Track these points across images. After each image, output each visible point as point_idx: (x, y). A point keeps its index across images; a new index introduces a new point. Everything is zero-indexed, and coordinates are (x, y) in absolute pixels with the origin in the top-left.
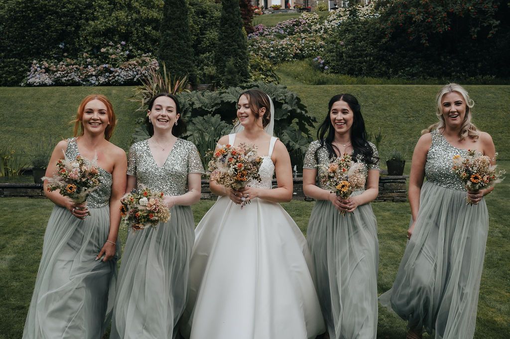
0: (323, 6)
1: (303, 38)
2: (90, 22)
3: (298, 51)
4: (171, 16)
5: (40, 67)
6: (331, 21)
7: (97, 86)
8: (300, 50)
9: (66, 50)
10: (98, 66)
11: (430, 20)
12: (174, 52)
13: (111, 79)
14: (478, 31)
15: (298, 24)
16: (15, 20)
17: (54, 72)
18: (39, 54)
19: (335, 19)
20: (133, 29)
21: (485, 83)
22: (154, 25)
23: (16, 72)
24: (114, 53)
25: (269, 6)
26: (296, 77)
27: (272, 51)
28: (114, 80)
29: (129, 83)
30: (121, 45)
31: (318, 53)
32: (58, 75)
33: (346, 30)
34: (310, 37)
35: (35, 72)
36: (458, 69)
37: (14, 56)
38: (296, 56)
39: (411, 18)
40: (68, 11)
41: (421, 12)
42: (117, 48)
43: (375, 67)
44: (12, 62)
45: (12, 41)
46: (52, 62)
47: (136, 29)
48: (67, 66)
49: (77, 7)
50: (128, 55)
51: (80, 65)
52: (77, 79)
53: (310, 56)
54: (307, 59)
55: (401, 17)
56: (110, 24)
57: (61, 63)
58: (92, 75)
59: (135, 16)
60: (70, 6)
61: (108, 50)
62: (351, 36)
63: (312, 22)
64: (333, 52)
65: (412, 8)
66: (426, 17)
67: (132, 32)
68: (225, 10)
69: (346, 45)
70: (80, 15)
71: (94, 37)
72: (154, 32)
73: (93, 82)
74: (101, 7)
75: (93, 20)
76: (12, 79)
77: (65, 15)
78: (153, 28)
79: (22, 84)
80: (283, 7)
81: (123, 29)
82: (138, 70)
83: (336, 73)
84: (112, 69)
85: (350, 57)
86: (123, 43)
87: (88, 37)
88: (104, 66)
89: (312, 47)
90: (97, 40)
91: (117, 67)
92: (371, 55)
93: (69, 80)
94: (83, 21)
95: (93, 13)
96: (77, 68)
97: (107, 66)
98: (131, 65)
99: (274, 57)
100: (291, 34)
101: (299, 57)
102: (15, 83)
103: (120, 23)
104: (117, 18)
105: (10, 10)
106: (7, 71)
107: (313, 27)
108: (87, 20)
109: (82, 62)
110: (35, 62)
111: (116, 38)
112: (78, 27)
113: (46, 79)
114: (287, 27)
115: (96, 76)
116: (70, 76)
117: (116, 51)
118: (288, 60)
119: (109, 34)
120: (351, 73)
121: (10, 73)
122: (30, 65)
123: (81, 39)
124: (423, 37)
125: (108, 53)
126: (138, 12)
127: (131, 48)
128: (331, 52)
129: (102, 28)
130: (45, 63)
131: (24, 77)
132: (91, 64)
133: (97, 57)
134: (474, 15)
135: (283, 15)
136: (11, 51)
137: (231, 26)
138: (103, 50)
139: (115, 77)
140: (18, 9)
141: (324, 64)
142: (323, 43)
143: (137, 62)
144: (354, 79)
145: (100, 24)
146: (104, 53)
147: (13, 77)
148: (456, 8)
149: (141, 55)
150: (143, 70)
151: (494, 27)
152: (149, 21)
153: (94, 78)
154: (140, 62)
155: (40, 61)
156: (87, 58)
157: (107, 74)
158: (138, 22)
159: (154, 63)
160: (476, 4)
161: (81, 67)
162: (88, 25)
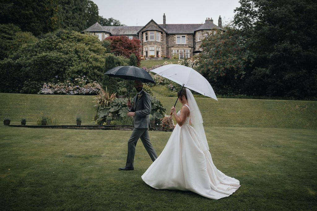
0: (176, 56)
2: (70, 67)
5: (47, 86)
7: (73, 95)
8: (163, 81)
9: (58, 79)
10: (74, 86)
11: (217, 71)
13: (79, 92)
14: (237, 76)
16: (37, 65)
17: (54, 88)
18: (47, 80)
20: (89, 71)
21: (240, 98)
22: (98, 69)
23: (35, 88)
24: (81, 81)
25: (148, 56)
26: (160, 93)
28: (81, 93)
29: (87, 94)
31: (171, 82)
32: (56, 90)
35: (45, 88)
36: (231, 91)
37: (35, 81)
38: (161, 83)
39: (209, 69)
40: (61, 62)
41: (214, 67)
42: (82, 79)
44: (34, 83)
45: (34, 74)
46: (52, 84)
47: (90, 71)
48: (60, 86)
49: (65, 60)
50: (87, 82)
51: (65, 85)
52: (64, 92)
53: (167, 83)
54: (165, 85)
55: (206, 69)
56: (79, 68)
57: (57, 84)
58: (71, 90)
59: (90, 65)
61: (78, 79)
65: (210, 66)
66: (216, 69)
67: (89, 72)
70: (66, 64)
71: (72, 74)
72: (98, 72)
73: (72, 93)
74: (75, 61)
75: (71, 66)
76: (34, 91)
77: (59, 64)
78: (98, 70)
79: (38, 93)
80: (156, 56)
81: (85, 71)
84: (80, 88)
86: (84, 76)
87: (69, 74)
88: (77, 86)
90: (73, 75)
91: (82, 87)
93: (60, 92)
94: (67, 67)
95: (72, 63)
96: (64, 87)
97: (78, 86)
98: (88, 86)
102: (35, 93)
103: (83, 68)
104: (82, 66)
105: (34, 61)
106: (31, 87)
108: (69, 66)
109: (67, 84)
110: (45, 83)
111: (82, 74)
112: (65, 69)
113: (50, 91)
115: (73, 91)
116: (61, 91)
118: (157, 85)
119: (79, 72)
121: (32, 88)
122: (43, 85)
123: (66, 74)
124: (214, 78)
125: (78, 81)
126: (91, 63)
127: (88, 78)
129: (76, 70)
130: (50, 84)
131: (39, 90)
132: (70, 85)
133: (73, 82)
134: (235, 69)
135: (155, 61)
136: (34, 78)
138: (76, 79)
139: (81, 91)
140: (38, 60)
141: (173, 88)
143: (91, 85)
145: (75, 68)
146: (76, 81)
147: (34, 90)
148: (228, 66)
149: (92, 82)
150: (93, 89)
151: (243, 75)
152: (96, 67)
153: (72, 91)
154: (92, 85)
155: (47, 83)
156: (69, 83)
157: (78, 90)
158: (91, 68)
159: (98, 85)
160: (236, 65)
161: (66, 87)
162: (70, 68)
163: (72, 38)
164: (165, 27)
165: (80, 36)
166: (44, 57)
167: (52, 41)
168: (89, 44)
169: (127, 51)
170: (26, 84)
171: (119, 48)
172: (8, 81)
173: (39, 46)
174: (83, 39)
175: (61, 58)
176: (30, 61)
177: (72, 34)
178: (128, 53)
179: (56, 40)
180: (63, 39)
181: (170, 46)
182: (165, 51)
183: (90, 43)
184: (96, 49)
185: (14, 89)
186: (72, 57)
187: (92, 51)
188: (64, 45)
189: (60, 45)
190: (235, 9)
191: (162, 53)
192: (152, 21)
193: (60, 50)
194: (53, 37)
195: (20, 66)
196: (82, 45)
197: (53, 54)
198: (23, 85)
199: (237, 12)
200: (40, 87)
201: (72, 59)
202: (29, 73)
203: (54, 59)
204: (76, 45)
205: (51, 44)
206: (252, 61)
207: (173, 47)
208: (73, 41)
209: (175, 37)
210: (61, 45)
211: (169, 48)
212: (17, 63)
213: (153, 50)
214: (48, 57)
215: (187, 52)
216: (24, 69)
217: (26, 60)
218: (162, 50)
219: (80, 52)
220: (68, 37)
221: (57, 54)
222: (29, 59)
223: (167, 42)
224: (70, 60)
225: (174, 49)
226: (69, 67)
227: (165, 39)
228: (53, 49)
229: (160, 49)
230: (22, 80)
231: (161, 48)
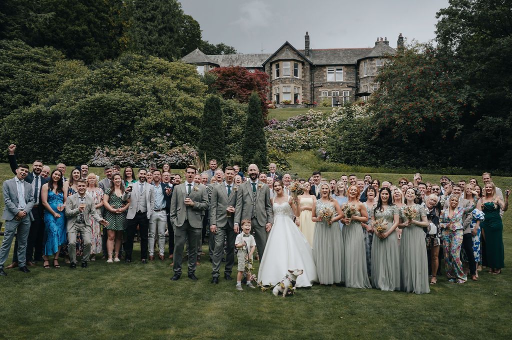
0: (327, 102)
1: (310, 132)
2: (144, 118)
3: (305, 143)
4: (210, 117)
5: (103, 152)
6: (333, 118)
8: (307, 142)
9: (123, 139)
10: (149, 152)
11: (409, 123)
12: (211, 144)
13: (158, 162)
14: (447, 133)
15: (305, 119)
16: (86, 114)
17: (113, 156)
18: (102, 142)
19: (336, 116)
20: (176, 124)
22: (193, 121)
23: (82, 155)
24: (161, 143)
25: (280, 101)
26: (303, 164)
27: (284, 143)
28: (161, 164)
30: (167, 136)
31: (322, 145)
32: (117, 159)
33: (345, 128)
34: (316, 131)
35: (98, 155)
36: (433, 161)
37: (82, 143)
38: (303, 147)
39: (395, 121)
40: (127, 109)
41: (402, 117)
42: (163, 139)
43: (366, 158)
44: (80, 147)
45: (80, 131)
46: (111, 148)
47: (179, 124)
48: (124, 151)
49: (134, 106)
50: (172, 144)
51: (134, 151)
52: (131, 162)
53: (315, 147)
54: (312, 150)
55: (387, 120)
56: (159, 120)
57: (119, 149)
58: (144, 159)
59: (179, 114)
60: (129, 106)
61: (157, 140)
62: (348, 132)
63: (317, 118)
64: (333, 145)
65: (395, 114)
66: (406, 120)
67: (175, 127)
68: (251, 113)
69: (344, 140)
70: (136, 112)
71: (146, 130)
72: (193, 127)
73: (144, 165)
74: (152, 106)
75: (145, 116)
77: (124, 112)
78: (192, 124)
80: (293, 102)
81: (169, 124)
82: (180, 156)
83: (336, 162)
84: (159, 155)
85: (347, 149)
86: (168, 134)
87: (142, 130)
88: (154, 152)
89: (317, 140)
90: (148, 133)
91: (164, 154)
92: (363, 149)
93: (125, 163)
94: (137, 117)
95: (146, 111)
96: (132, 153)
97: (156, 152)
98: (174, 152)
99: (285, 148)
100: (299, 127)
101: (307, 148)
103: (167, 119)
104: (164, 116)
105: (81, 107)
106: (75, 154)
107: (318, 122)
108: (141, 116)
109: (136, 149)
110: (98, 147)
111: (163, 131)
112: (134, 121)
113: (106, 161)
114: (296, 121)
115: (147, 160)
116: (126, 160)
117: (163, 142)
118: (297, 150)
119: (158, 127)
120: (347, 162)
121: (77, 155)
122: (94, 150)
123: (136, 131)
124: (404, 136)
125: (156, 142)
126: (181, 111)
127: (174, 138)
128: (331, 145)
129: (153, 123)
130: (106, 149)
131: (89, 159)
132: (143, 150)
133: (148, 145)
134: (443, 120)
135: (292, 110)
136: (79, 138)
137: (255, 126)
138: (153, 140)
139: (162, 161)
140: (87, 106)
141: (326, 155)
142: (326, 137)
143: (179, 150)
144: (350, 167)
145: (151, 120)
146: (153, 142)
147: (80, 159)
148: (429, 115)
149: (181, 145)
150: (183, 156)
151: (459, 130)
152: (189, 118)
153: (145, 161)
154: (182, 150)
155: (103, 147)
156: (140, 146)
157: (155, 159)
158: (180, 119)
159: (192, 151)
160: (445, 112)
161: (135, 153)
162: (142, 120)
163: (148, 69)
164: (308, 55)
165: (162, 64)
166: (98, 100)
167: (113, 72)
168: (178, 78)
169: (245, 92)
170: (67, 149)
171: (231, 87)
172: (36, 143)
173: (91, 82)
174: (168, 69)
175: (128, 102)
176: (73, 108)
177: (148, 61)
178: (246, 94)
179: (120, 70)
180: (132, 69)
181: (317, 85)
182: (309, 94)
183: (180, 76)
184: (189, 86)
185: (46, 158)
186: (146, 101)
187: (182, 91)
188: (134, 80)
189: (126, 80)
190: (439, 11)
191: (303, 97)
192: (287, 44)
193: (126, 88)
194: (115, 66)
195: (56, 117)
196: (166, 80)
197: (114, 96)
198: (61, 149)
199: (442, 16)
200: (90, 155)
201: (146, 103)
202: (73, 129)
203: (114, 105)
204: (155, 79)
205: (111, 78)
206: (475, 105)
207: (321, 86)
208: (150, 73)
209: (324, 70)
210: (129, 80)
211: (315, 89)
212: (53, 113)
213: (289, 93)
214: (104, 101)
215: (345, 95)
216: (63, 121)
217: (68, 107)
218: (303, 92)
219: (162, 92)
220: (141, 67)
221: (121, 95)
222: (73, 105)
223: (312, 79)
224: (143, 105)
225: (323, 90)
226: (141, 118)
227: (308, 74)
228: (114, 86)
229: (300, 91)
230: (59, 142)
231: (301, 89)
